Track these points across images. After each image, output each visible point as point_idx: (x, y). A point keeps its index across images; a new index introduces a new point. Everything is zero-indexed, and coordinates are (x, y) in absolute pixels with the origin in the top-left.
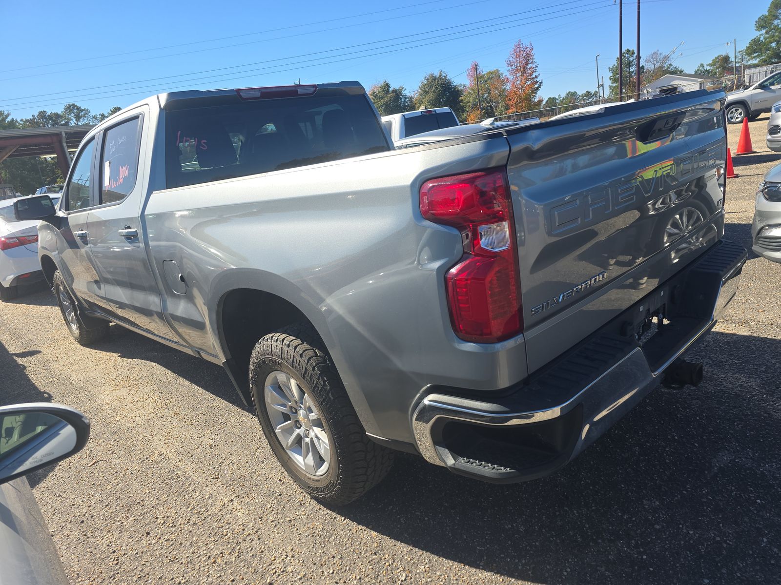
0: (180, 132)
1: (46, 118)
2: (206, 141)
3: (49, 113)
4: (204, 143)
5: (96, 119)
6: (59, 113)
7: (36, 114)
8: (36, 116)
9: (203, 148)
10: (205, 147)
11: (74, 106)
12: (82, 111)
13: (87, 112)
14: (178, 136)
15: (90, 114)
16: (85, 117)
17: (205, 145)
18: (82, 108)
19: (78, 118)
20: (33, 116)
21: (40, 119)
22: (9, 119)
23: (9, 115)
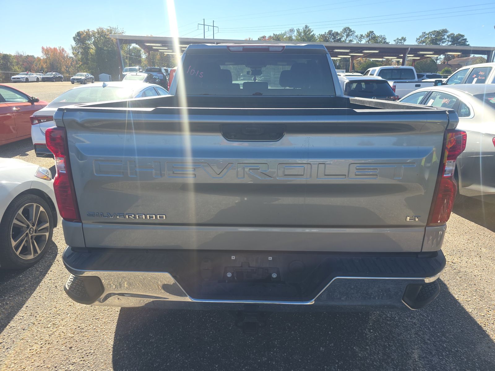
0: (190, 66)
1: (331, 35)
2: (203, 73)
3: (333, 32)
4: (202, 74)
5: (357, 37)
6: (339, 32)
7: (327, 31)
8: (326, 33)
9: (200, 77)
10: (202, 76)
11: (348, 28)
12: (352, 31)
13: (354, 32)
14: (189, 68)
15: (355, 34)
16: (351, 35)
17: (202, 75)
18: (352, 30)
19: (348, 36)
20: (325, 33)
21: (328, 35)
22: (312, 34)
23: (313, 31)
